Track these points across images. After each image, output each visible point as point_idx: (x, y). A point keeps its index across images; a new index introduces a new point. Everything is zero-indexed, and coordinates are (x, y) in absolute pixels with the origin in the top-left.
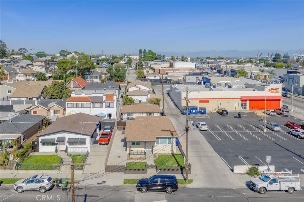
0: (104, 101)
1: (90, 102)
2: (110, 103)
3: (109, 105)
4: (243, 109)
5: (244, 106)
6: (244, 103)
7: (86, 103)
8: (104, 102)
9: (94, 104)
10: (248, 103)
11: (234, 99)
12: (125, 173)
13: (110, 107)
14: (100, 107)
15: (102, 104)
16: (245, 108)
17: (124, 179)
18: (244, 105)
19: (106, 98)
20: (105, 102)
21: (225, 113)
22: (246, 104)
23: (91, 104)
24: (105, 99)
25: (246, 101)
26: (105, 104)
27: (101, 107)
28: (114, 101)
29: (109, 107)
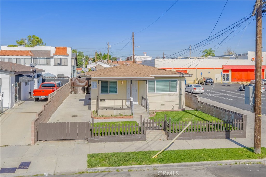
0: (52, 55)
1: (30, 57)
2: (61, 59)
3: (59, 62)
4: (225, 81)
5: (226, 78)
6: (226, 74)
7: (24, 59)
8: (52, 57)
9: (36, 60)
10: (230, 73)
11: (215, 68)
12: (89, 141)
13: (61, 65)
14: (45, 65)
15: (49, 60)
16: (228, 80)
17: (88, 155)
18: (226, 76)
19: (56, 52)
20: (54, 57)
21: (210, 81)
22: (228, 75)
23: (33, 59)
24: (54, 53)
25: (228, 71)
26: (53, 60)
27: (48, 64)
28: (68, 55)
29: (59, 64)
